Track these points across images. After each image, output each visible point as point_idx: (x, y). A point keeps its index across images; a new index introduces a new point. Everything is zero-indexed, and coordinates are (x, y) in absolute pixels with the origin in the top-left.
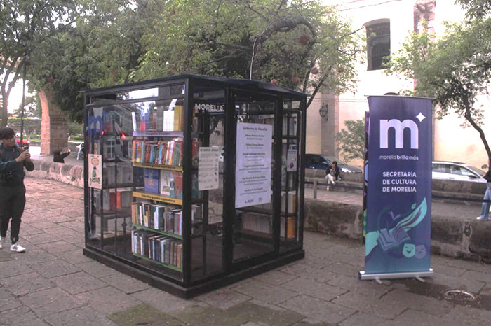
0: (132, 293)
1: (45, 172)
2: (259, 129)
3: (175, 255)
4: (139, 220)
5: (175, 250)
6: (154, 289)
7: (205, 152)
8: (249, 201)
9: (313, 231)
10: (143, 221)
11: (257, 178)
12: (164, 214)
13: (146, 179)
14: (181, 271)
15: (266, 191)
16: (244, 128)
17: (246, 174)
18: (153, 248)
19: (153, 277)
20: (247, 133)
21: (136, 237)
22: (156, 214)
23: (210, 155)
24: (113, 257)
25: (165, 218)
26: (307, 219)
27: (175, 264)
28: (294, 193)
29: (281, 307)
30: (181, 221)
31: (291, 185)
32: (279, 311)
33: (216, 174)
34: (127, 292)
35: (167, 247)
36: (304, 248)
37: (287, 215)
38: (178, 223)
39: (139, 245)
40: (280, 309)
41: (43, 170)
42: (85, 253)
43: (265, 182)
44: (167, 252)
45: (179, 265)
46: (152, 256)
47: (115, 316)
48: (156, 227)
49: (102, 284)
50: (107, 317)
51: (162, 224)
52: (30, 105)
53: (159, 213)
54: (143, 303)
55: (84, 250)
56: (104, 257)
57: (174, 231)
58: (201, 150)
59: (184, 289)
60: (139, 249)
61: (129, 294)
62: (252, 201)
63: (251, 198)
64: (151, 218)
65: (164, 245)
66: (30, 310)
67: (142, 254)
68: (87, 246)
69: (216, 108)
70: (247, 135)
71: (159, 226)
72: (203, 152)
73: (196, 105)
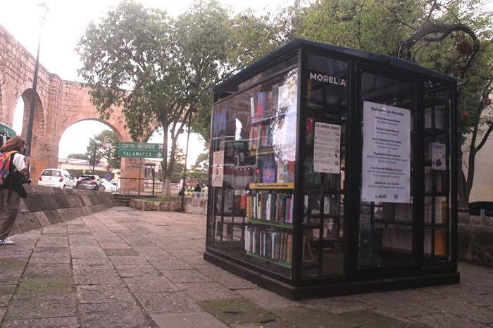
0: (236, 290)
1: (203, 208)
2: (393, 113)
3: (285, 247)
4: (253, 213)
5: (285, 242)
6: (261, 289)
7: (323, 129)
8: (380, 196)
9: (479, 265)
10: (256, 213)
11: (392, 170)
12: (277, 201)
13: (264, 170)
14: (290, 267)
15: (404, 188)
16: (373, 109)
17: (375, 162)
18: (265, 243)
19: (263, 276)
20: (376, 115)
21: (249, 232)
22: (269, 203)
23: (329, 133)
24: (228, 258)
25: (277, 205)
26: (470, 248)
27: (284, 259)
28: (444, 199)
29: (412, 320)
30: (292, 206)
31: (439, 189)
32: (407, 323)
33: (336, 155)
34: (230, 288)
35: (278, 240)
36: (458, 271)
37: (433, 225)
38: (289, 209)
39: (252, 241)
40: (409, 321)
41: (201, 206)
42: (206, 257)
43: (402, 177)
44: (277, 246)
45: (288, 259)
46: (262, 252)
47: (205, 303)
48: (268, 218)
49: (208, 280)
50: (197, 302)
51: (273, 214)
52: (204, 161)
53: (272, 201)
54: (243, 297)
55: (205, 254)
56: (220, 259)
57: (285, 219)
58: (318, 126)
59: (291, 287)
60: (251, 246)
61: (232, 290)
62: (385, 197)
63: (384, 194)
64: (264, 209)
65: (275, 237)
66: (127, 287)
67: (254, 251)
68: (207, 250)
69: (337, 81)
70: (376, 117)
71: (271, 217)
72: (320, 129)
73: (311, 74)
